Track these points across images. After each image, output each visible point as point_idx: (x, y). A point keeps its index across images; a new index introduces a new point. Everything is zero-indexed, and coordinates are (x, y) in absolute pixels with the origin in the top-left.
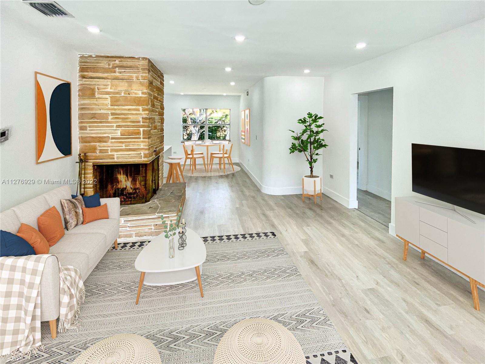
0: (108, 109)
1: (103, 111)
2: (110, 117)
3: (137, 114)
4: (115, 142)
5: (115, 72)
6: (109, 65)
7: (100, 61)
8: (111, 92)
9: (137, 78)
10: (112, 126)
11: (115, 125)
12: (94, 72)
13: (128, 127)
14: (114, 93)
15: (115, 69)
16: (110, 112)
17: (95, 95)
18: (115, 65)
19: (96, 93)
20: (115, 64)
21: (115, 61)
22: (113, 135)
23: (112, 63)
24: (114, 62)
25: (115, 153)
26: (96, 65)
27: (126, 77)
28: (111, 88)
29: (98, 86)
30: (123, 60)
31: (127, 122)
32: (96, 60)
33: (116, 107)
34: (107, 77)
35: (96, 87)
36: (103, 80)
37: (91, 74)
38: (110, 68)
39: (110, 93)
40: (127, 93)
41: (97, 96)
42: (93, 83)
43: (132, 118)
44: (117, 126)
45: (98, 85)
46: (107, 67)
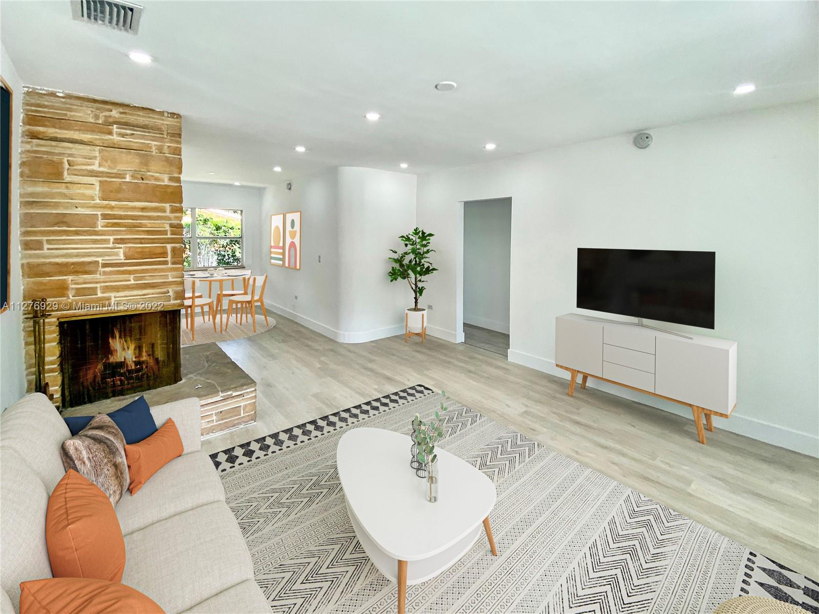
0: (95, 207)
1: (83, 210)
2: (101, 223)
3: (158, 218)
4: (111, 273)
5: (110, 133)
6: (97, 117)
7: (76, 107)
8: (102, 172)
9: (160, 150)
10: (107, 241)
11: (112, 238)
12: (60, 128)
13: (141, 243)
14: (108, 175)
15: (111, 127)
16: (99, 213)
17: (63, 176)
18: (111, 120)
19: (66, 173)
20: (110, 117)
21: (112, 111)
22: (107, 258)
23: (104, 114)
24: (107, 114)
25: (113, 295)
26: (66, 115)
27: (135, 146)
28: (100, 165)
29: (69, 158)
30: (127, 111)
31: (138, 232)
32: (65, 103)
33: (113, 203)
34: (91, 142)
35: (66, 159)
36: (81, 147)
37: (51, 131)
38: (98, 124)
39: (99, 175)
40: (139, 176)
41: (67, 177)
42: (57, 151)
43: (149, 225)
44: (117, 241)
45: (70, 155)
46: (92, 120)
